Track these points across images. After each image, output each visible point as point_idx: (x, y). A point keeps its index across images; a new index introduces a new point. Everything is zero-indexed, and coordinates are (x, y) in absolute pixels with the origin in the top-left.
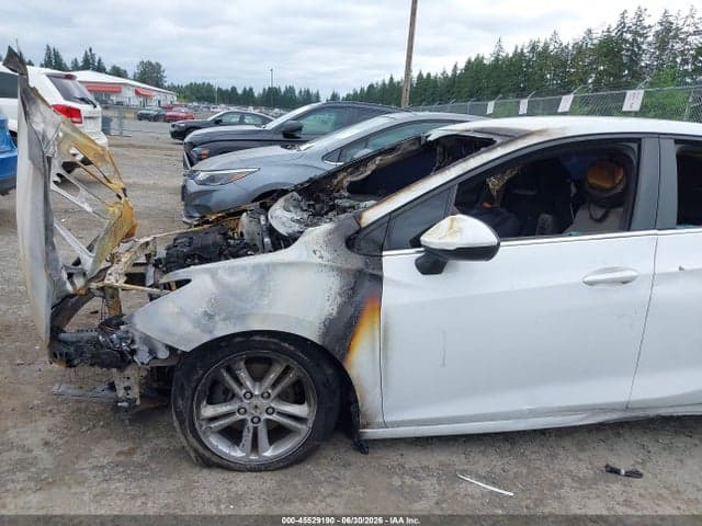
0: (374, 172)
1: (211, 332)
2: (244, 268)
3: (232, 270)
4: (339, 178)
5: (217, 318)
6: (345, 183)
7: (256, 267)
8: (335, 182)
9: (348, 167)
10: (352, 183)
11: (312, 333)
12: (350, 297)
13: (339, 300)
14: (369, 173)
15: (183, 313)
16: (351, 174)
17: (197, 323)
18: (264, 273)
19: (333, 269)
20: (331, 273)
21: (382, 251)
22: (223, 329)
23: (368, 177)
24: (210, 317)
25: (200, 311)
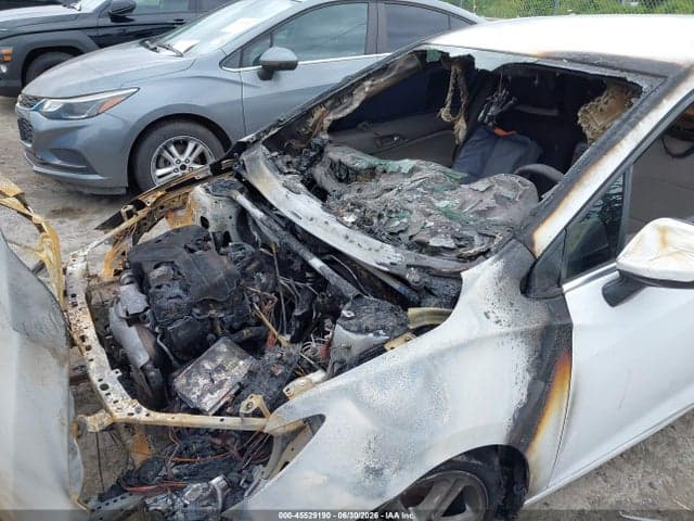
0: (363, 103)
1: (381, 495)
2: (398, 372)
3: (381, 381)
4: (317, 115)
5: (387, 472)
6: (326, 123)
7: (415, 366)
8: (311, 121)
9: (326, 101)
10: (335, 123)
12: (539, 368)
13: (528, 378)
14: (356, 105)
15: (332, 480)
16: (332, 108)
17: (358, 489)
18: (428, 370)
19: (516, 335)
20: (514, 343)
21: (560, 286)
23: (355, 111)
24: (377, 472)
25: (360, 468)
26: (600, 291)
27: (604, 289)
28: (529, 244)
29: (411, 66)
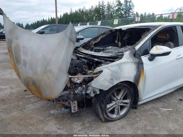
0: (100, 40)
1: (113, 84)
2: (114, 65)
3: (112, 66)
4: (91, 42)
5: (114, 79)
6: (93, 44)
7: (117, 65)
8: (90, 43)
10: (95, 43)
11: (132, 80)
12: (138, 69)
13: (136, 71)
14: (99, 40)
15: (105, 80)
16: (94, 41)
17: (109, 82)
18: (120, 65)
19: (133, 62)
20: (133, 64)
21: (140, 57)
22: (116, 82)
24: (112, 80)
25: (109, 78)
26: (147, 58)
27: (148, 58)
28: (134, 49)
29: (109, 33)
